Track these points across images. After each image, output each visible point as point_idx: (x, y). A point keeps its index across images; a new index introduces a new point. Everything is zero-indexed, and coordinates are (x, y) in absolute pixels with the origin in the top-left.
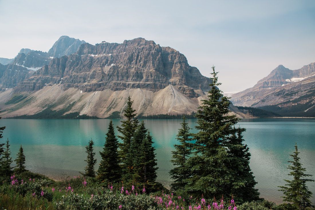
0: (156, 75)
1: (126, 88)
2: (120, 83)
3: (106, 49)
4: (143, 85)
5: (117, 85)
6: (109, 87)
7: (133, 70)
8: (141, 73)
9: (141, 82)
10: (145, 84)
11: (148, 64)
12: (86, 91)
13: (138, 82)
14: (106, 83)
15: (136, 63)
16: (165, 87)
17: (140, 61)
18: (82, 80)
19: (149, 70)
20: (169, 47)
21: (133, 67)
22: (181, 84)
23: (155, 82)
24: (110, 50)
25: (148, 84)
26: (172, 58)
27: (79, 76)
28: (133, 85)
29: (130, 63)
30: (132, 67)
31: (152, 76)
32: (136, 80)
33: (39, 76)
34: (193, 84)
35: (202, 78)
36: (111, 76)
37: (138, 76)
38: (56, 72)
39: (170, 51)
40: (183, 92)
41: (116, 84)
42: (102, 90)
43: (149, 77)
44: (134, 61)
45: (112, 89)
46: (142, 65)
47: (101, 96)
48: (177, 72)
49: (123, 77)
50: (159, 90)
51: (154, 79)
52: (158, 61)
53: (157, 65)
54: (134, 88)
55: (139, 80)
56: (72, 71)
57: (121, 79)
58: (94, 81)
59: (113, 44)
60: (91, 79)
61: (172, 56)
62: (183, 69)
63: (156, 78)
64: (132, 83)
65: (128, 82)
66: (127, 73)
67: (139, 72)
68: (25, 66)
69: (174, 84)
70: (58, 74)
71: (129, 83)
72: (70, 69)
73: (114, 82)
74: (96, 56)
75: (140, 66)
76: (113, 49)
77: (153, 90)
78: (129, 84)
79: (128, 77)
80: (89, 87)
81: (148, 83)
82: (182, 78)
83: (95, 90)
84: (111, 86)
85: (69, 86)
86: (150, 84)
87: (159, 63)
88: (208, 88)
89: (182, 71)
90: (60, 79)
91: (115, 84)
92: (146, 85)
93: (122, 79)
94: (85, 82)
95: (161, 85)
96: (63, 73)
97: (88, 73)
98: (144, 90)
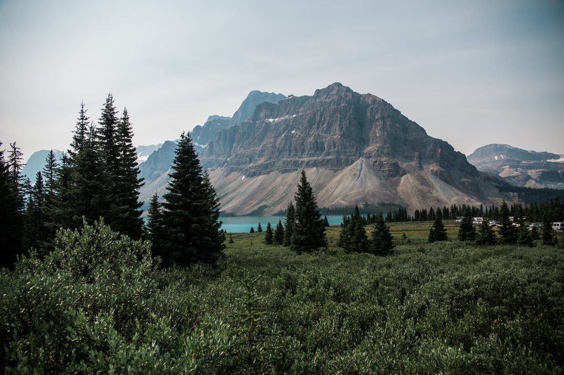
0: (341, 144)
1: (298, 168)
2: (291, 161)
3: (291, 107)
4: (321, 162)
5: (287, 165)
6: (277, 168)
7: (311, 139)
8: (322, 143)
9: (320, 158)
10: (323, 160)
11: (333, 128)
12: (249, 176)
13: (315, 158)
14: (274, 162)
15: (318, 128)
16: (353, 162)
17: (323, 124)
18: (248, 160)
19: (332, 137)
20: (369, 94)
21: (312, 135)
22: (378, 156)
23: (339, 155)
24: (295, 109)
25: (328, 160)
26: (371, 113)
27: (246, 155)
28: (308, 162)
29: (310, 129)
30: (312, 133)
31: (335, 146)
32: (313, 155)
33: (211, 158)
34: (405, 153)
35: (425, 141)
36: (281, 151)
37: (317, 148)
38: (222, 151)
39: (370, 100)
40: (380, 168)
41: (286, 163)
42: (268, 174)
43: (332, 148)
44: (315, 126)
45: (280, 172)
46: (325, 130)
47: (262, 182)
48: (378, 135)
49: (296, 151)
50: (343, 168)
51: (338, 151)
52: (348, 121)
53: (346, 128)
54: (310, 167)
55: (318, 154)
56: (241, 147)
57: (294, 155)
58: (261, 161)
59: (302, 97)
60: (259, 157)
61: (372, 109)
62: (387, 128)
63: (341, 149)
64: (306, 159)
65: (301, 159)
66: (303, 145)
67: (319, 141)
68: (199, 144)
69: (368, 157)
70: (225, 153)
71: (303, 160)
72: (238, 145)
73: (283, 159)
74: (276, 120)
75: (323, 131)
76: (300, 106)
77: (335, 168)
78: (302, 162)
79: (303, 151)
80: (253, 170)
81: (329, 157)
82: (385, 144)
83: (260, 174)
84: (279, 166)
85: (232, 170)
86: (330, 160)
87: (350, 123)
88: (432, 157)
89: (386, 133)
90: (226, 160)
91: (284, 163)
92: (325, 161)
93: (296, 155)
94: (251, 162)
95: (348, 159)
96: (230, 151)
97: (256, 148)
98: (321, 170)
